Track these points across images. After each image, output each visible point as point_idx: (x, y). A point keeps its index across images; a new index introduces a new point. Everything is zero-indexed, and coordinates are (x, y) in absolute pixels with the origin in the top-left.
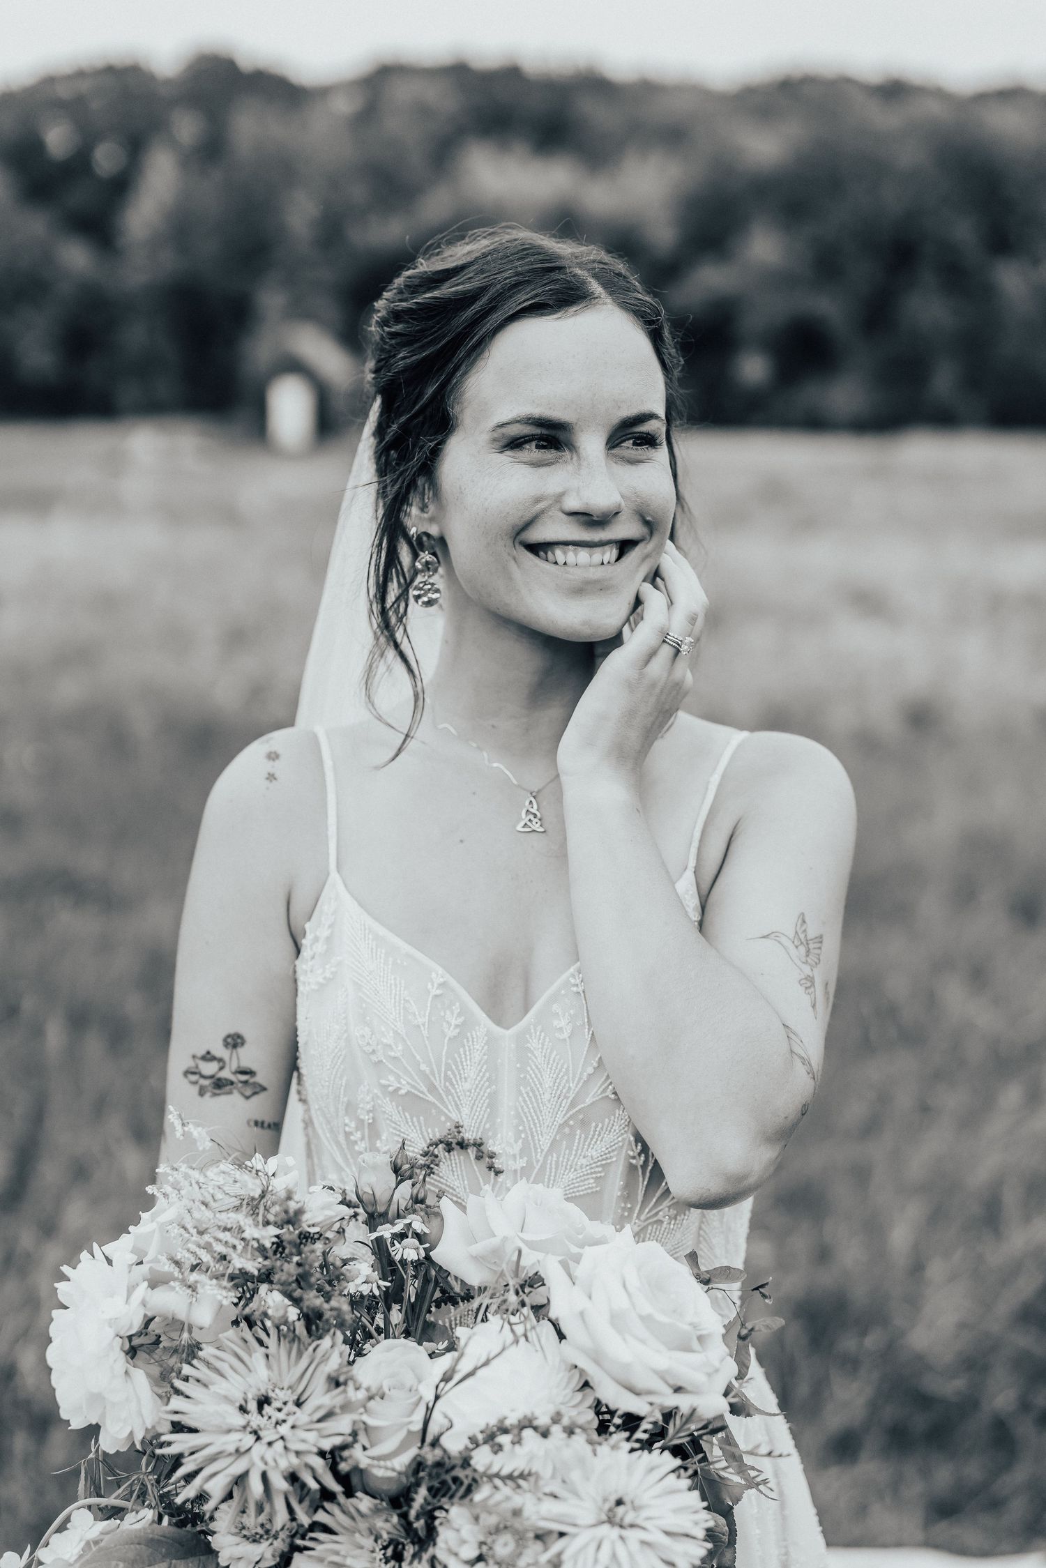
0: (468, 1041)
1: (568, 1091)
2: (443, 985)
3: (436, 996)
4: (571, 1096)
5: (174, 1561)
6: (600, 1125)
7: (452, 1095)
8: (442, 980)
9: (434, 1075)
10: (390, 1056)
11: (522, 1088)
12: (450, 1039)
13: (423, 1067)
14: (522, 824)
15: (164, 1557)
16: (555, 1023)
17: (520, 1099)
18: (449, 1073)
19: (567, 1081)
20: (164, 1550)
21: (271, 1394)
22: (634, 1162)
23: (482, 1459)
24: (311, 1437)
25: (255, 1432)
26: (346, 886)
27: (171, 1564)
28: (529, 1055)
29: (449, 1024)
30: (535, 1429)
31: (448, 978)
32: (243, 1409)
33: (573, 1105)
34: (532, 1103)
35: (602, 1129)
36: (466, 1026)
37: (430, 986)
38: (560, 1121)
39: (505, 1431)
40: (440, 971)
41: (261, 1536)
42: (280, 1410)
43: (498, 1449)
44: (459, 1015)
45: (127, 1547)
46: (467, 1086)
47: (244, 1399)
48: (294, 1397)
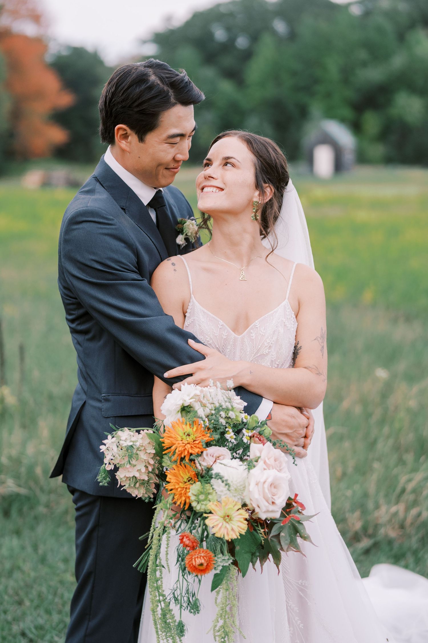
0: (229, 339)
1: (254, 352)
3: (220, 328)
6: (261, 361)
7: (224, 353)
8: (222, 324)
9: (220, 348)
10: (209, 344)
11: (242, 351)
12: (224, 339)
13: (217, 346)
14: (241, 278)
16: (251, 335)
17: (241, 354)
18: (224, 347)
19: (254, 349)
26: (195, 298)
28: (244, 342)
29: (224, 335)
31: (223, 323)
33: (254, 356)
34: (244, 355)
35: (261, 362)
36: (228, 335)
37: (219, 325)
38: (251, 359)
39: (222, 479)
40: (222, 322)
44: (226, 333)
46: (228, 350)
47: (186, 432)
48: (195, 439)
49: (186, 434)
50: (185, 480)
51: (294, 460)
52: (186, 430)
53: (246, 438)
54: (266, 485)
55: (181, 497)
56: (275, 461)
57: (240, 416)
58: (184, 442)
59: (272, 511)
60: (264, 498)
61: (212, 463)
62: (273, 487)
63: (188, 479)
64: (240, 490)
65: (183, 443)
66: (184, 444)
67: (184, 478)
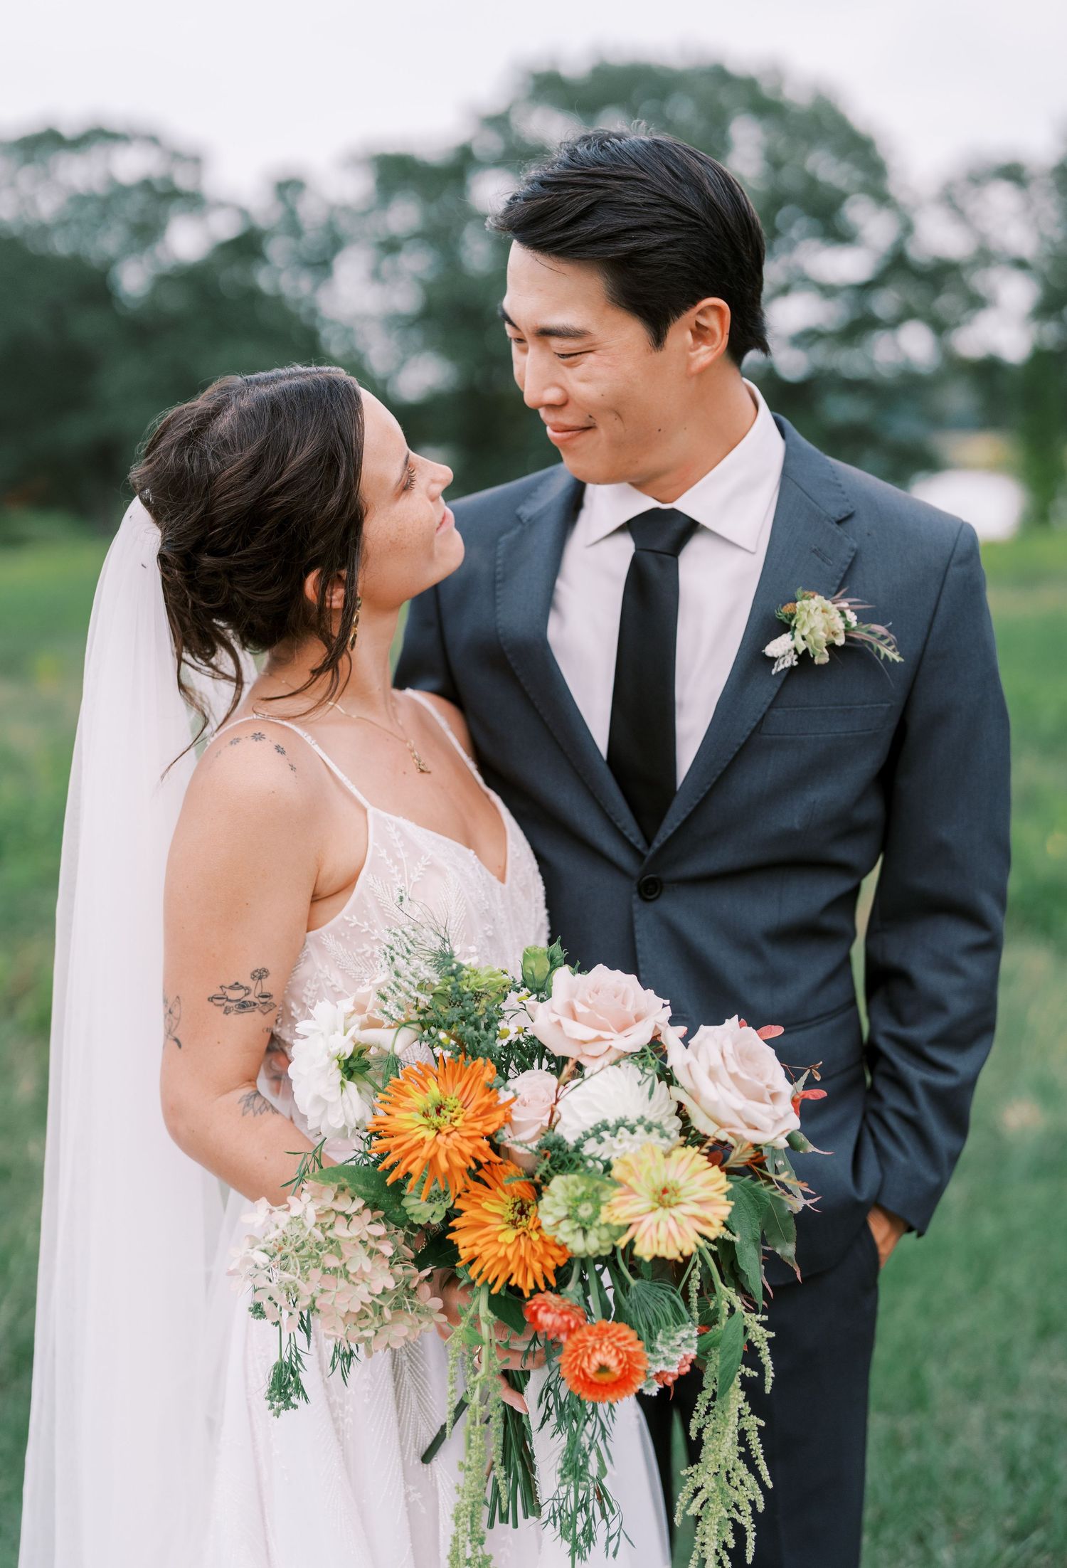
21: (444, 1102)
23: (590, 1148)
24: (479, 1125)
25: (437, 1129)
30: (626, 1127)
32: (425, 1115)
39: (607, 1128)
41: (435, 1199)
42: (452, 1112)
43: (601, 1140)
48: (460, 1103)
49: (433, 1111)
50: (511, 1217)
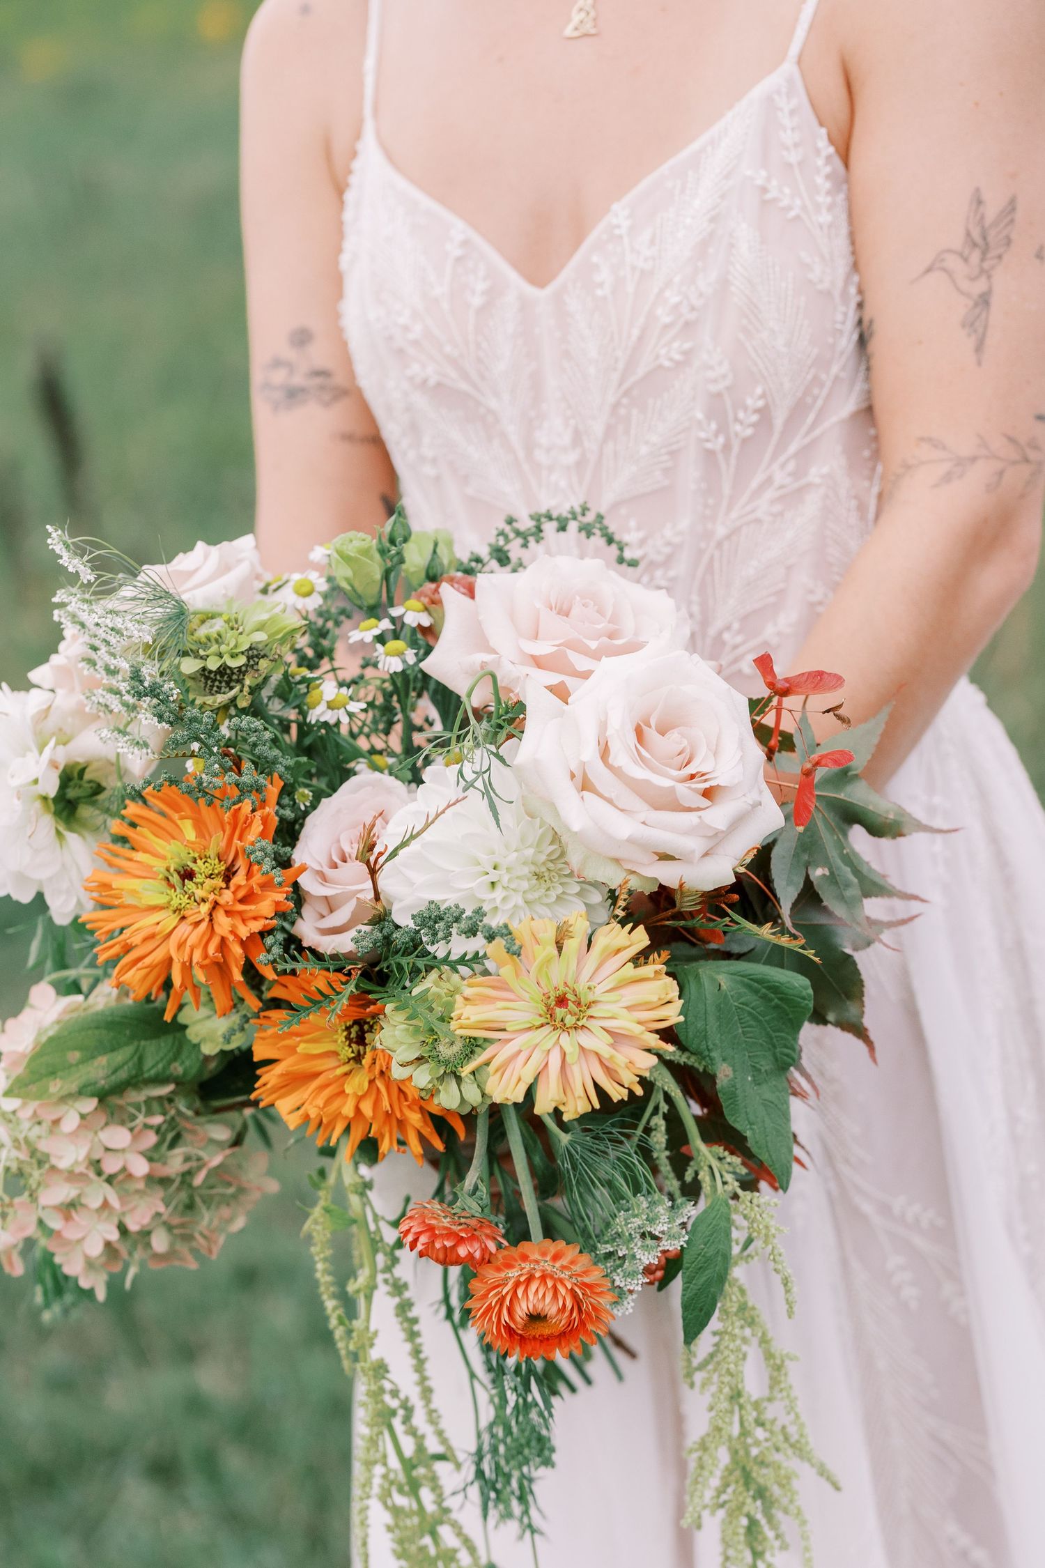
0: (497, 310)
1: (616, 361)
2: (466, 243)
3: (458, 258)
4: (621, 366)
5: (143, 1043)
6: (659, 402)
7: (487, 380)
8: (463, 237)
9: (463, 358)
10: (409, 340)
11: (564, 362)
12: (476, 309)
13: (448, 350)
15: (133, 1037)
16: (594, 275)
17: (564, 376)
18: (480, 353)
19: (614, 349)
20: (128, 1032)
21: (193, 866)
22: (709, 445)
25: (178, 911)
27: (138, 1046)
28: (570, 319)
29: (474, 291)
31: (471, 233)
33: (624, 378)
35: (662, 406)
36: (493, 294)
37: (451, 246)
38: (611, 399)
40: (461, 224)
44: (486, 278)
45: (83, 1033)
46: (502, 366)
47: (168, 870)
48: (222, 868)
49: (175, 879)
50: (347, 1052)
51: (614, 546)
52: (159, 866)
53: (387, 654)
54: (622, 757)
55: (401, 1124)
56: (567, 615)
57: (278, 610)
58: (197, 918)
59: (737, 823)
60: (657, 807)
61: (369, 884)
62: (651, 734)
63: (347, 1038)
64: (551, 861)
65: (197, 924)
66: (204, 925)
67: (338, 1049)
